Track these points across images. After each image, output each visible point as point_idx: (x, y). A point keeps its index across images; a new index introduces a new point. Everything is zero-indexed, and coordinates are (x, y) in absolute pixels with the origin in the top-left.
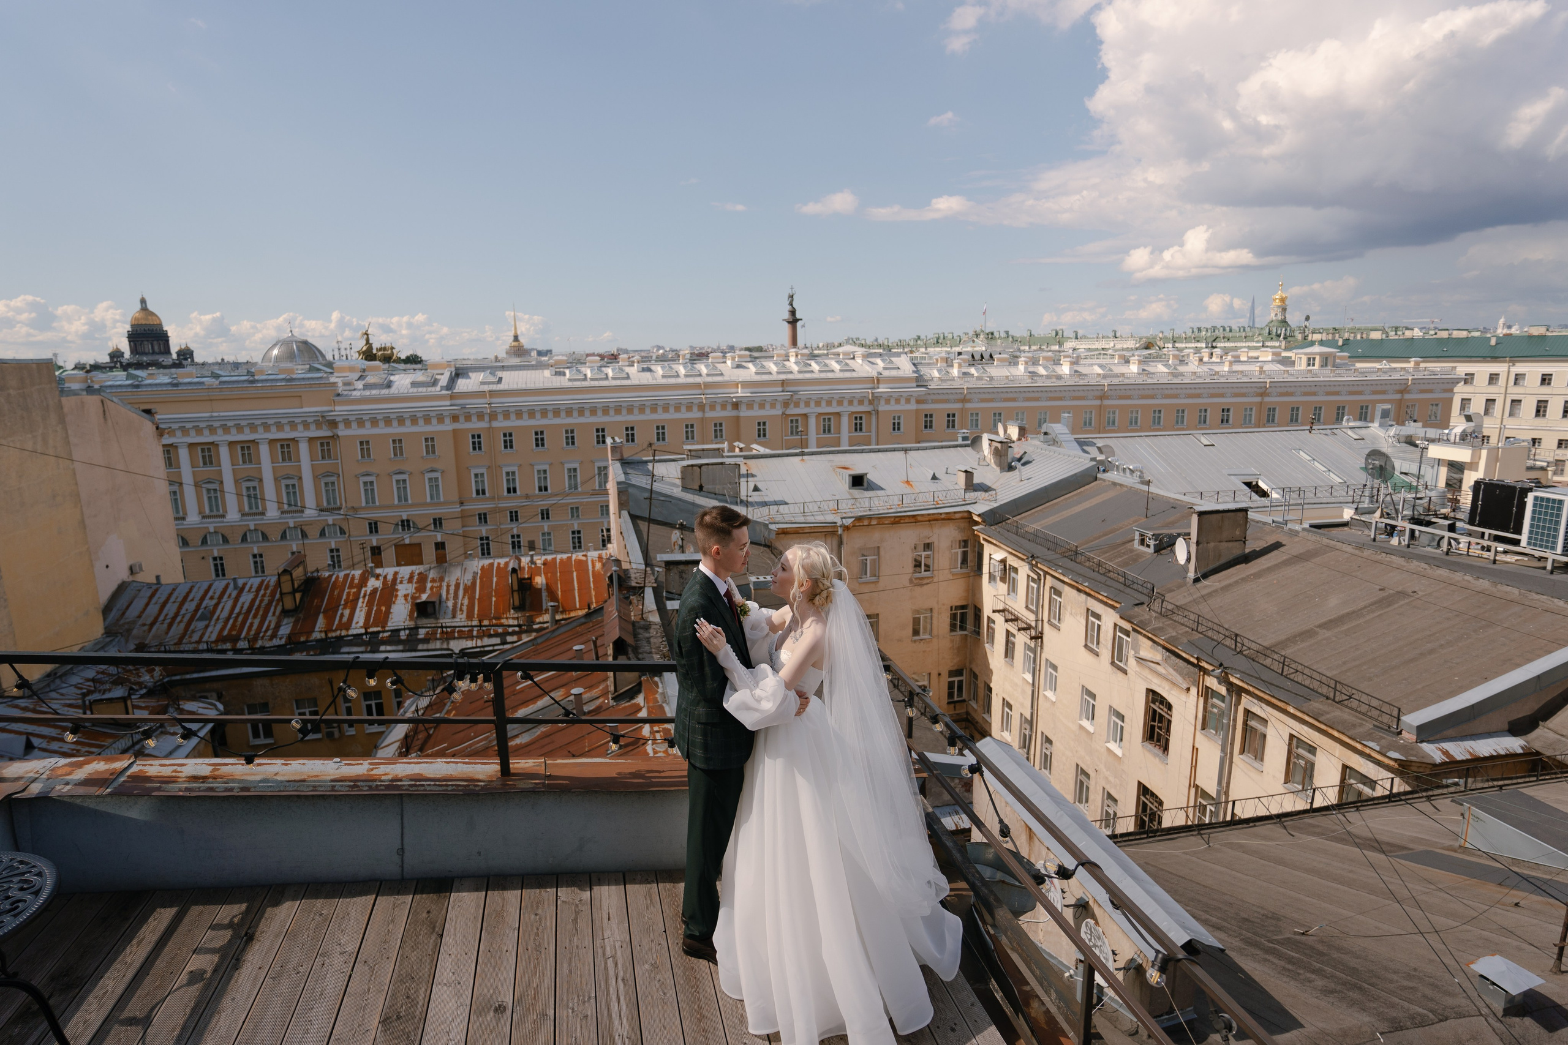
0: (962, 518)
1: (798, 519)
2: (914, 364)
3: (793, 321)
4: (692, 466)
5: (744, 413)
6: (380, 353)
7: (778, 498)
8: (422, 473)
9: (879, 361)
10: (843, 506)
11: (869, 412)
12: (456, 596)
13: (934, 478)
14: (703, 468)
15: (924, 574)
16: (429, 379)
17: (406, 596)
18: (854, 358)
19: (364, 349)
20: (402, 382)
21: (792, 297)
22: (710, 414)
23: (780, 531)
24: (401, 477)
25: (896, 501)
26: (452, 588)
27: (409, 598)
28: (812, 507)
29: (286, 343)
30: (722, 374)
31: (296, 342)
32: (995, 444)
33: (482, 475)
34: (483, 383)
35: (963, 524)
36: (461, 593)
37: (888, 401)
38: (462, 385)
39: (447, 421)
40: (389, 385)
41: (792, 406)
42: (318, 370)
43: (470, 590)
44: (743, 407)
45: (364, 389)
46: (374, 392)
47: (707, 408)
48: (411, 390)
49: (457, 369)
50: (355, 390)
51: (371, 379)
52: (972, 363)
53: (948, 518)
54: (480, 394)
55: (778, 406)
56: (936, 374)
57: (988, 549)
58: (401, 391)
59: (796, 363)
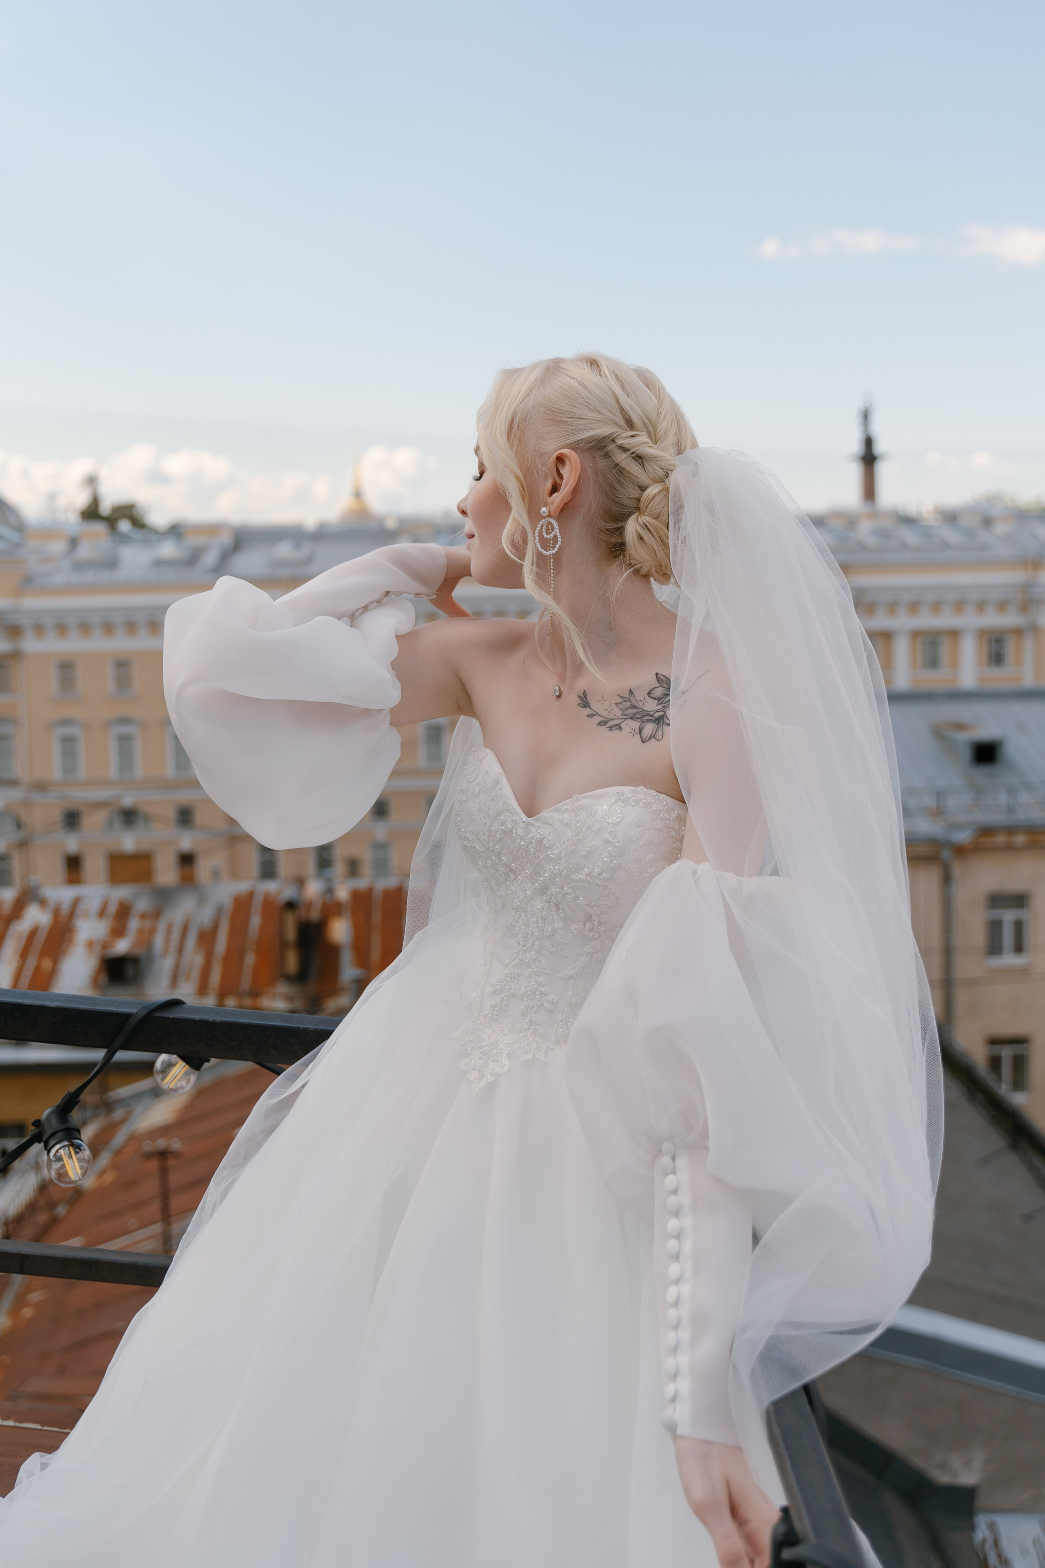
3: (869, 459)
8: (162, 724)
10: (952, 803)
11: (1021, 628)
12: (181, 949)
17: (90, 944)
19: (88, 506)
20: (138, 559)
21: (868, 412)
24: (125, 729)
26: (176, 935)
27: (97, 949)
34: (278, 564)
36: (191, 942)
38: (242, 565)
40: (112, 563)
43: (207, 938)
45: (72, 572)
46: (89, 575)
48: (153, 574)
49: (233, 538)
50: (57, 572)
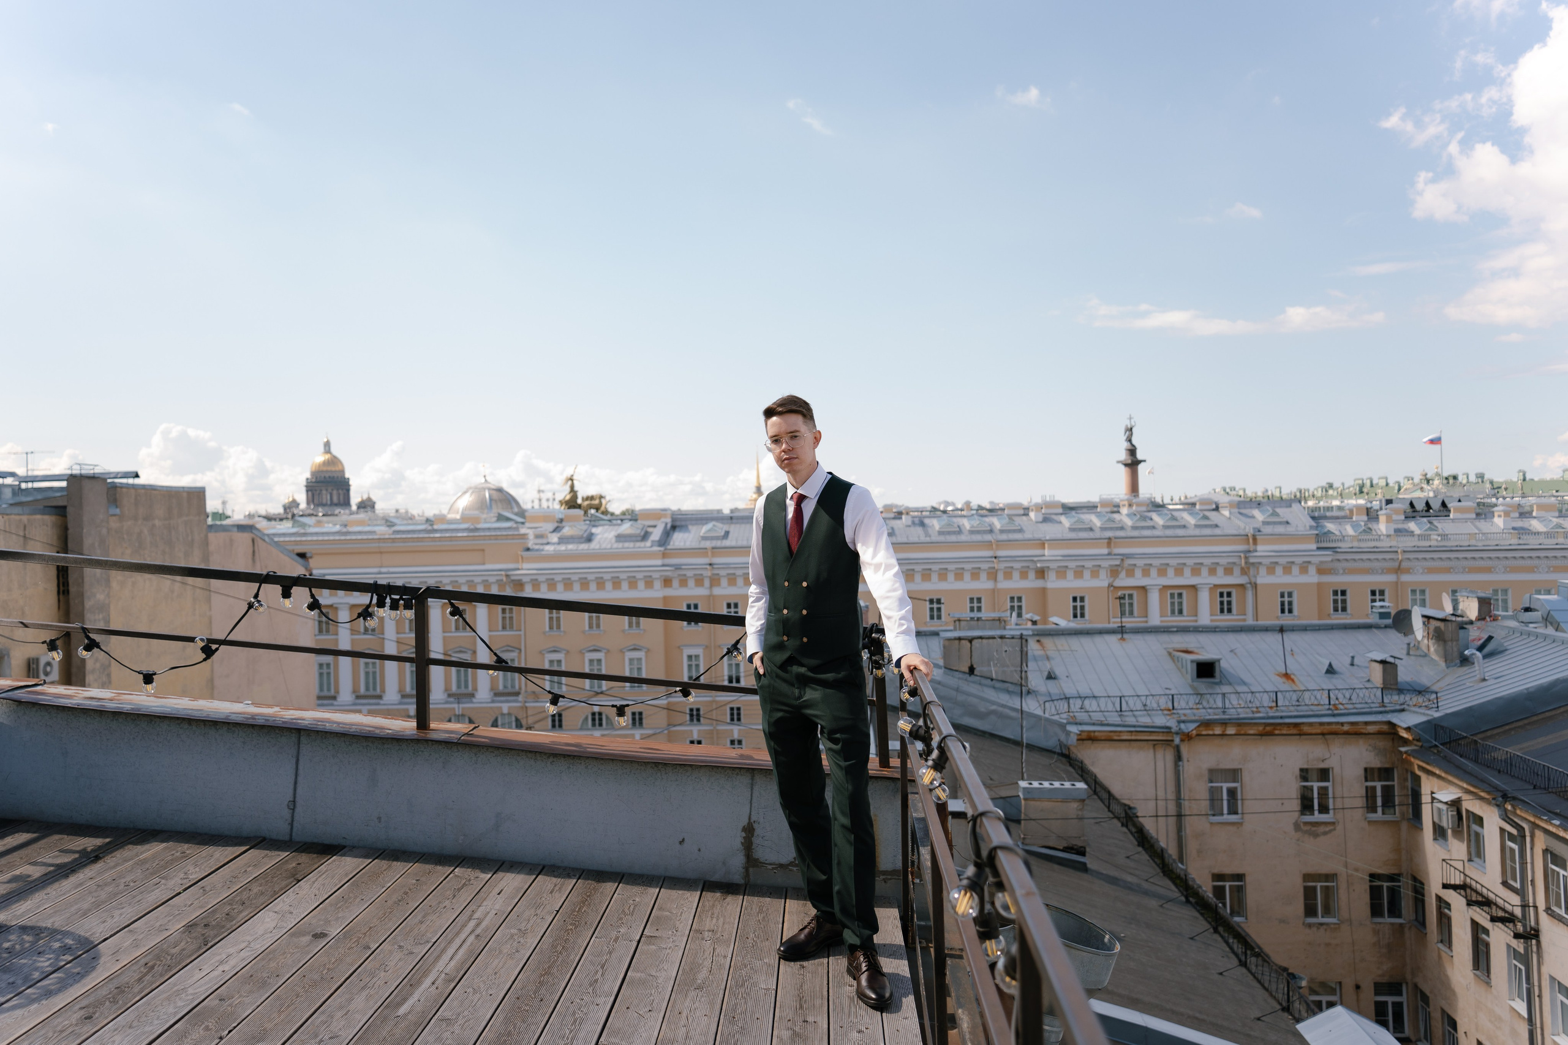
0: (1380, 733)
1: (1111, 720)
2: (1313, 518)
3: (1133, 463)
4: (960, 639)
5: (1052, 583)
6: (586, 503)
7: (1084, 690)
8: (622, 651)
9: (1256, 513)
10: (1180, 703)
11: (1242, 586)
13: (1331, 671)
14: (975, 642)
15: (1317, 817)
16: (638, 532)
18: (1217, 509)
19: (568, 497)
20: (606, 535)
21: (1131, 429)
22: (1003, 584)
23: (1084, 736)
24: (595, 656)
25: (1266, 701)
28: (1135, 704)
29: (478, 490)
30: (1021, 531)
31: (489, 489)
32: (1434, 624)
33: (697, 657)
34: (704, 538)
35: (1382, 743)
37: (1271, 569)
38: (679, 540)
39: (657, 584)
40: (589, 538)
41: (1123, 574)
42: (508, 519)
44: (1051, 575)
45: (559, 543)
46: (570, 547)
47: (1000, 576)
48: (615, 545)
49: (674, 520)
50: (548, 543)
51: (567, 531)
52: (1411, 514)
53: (1355, 733)
54: (701, 552)
55: (1103, 574)
56: (1349, 530)
57: (1427, 786)
58: (604, 546)
59: (1128, 515)
